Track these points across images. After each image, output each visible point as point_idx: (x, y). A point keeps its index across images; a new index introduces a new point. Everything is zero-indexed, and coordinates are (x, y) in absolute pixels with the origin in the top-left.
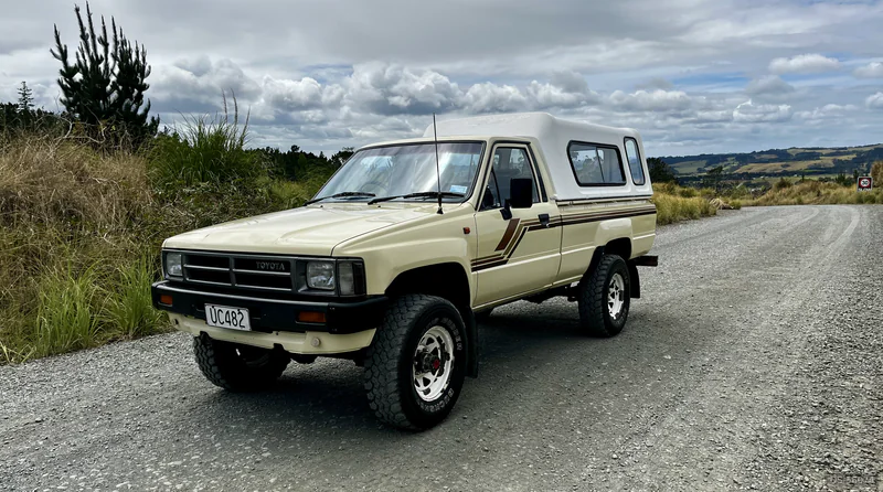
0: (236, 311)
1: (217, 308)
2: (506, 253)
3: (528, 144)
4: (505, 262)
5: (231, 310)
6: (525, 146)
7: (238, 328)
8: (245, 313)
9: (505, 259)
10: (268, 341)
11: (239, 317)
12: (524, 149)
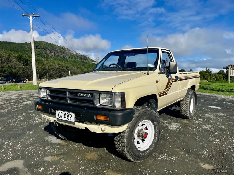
0: (69, 114)
1: (61, 112)
2: (167, 90)
3: (170, 51)
4: (166, 94)
5: (66, 113)
6: (169, 52)
7: (69, 120)
8: (73, 114)
9: (167, 92)
10: (82, 126)
11: (70, 116)
12: (169, 53)
